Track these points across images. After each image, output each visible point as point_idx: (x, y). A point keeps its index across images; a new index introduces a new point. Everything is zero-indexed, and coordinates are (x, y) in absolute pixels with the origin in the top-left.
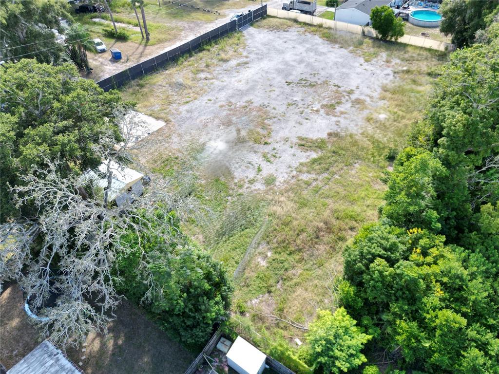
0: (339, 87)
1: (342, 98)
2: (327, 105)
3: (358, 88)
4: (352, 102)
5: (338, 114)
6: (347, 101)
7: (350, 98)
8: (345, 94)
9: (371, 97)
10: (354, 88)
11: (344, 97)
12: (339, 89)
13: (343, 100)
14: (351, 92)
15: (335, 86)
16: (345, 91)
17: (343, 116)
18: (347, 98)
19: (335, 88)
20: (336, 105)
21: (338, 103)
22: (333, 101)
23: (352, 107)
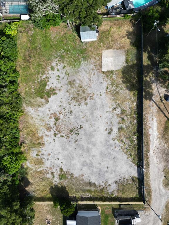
0: (61, 136)
3: (54, 140)
6: (53, 127)
7: (53, 130)
8: (57, 132)
9: (46, 136)
11: (55, 129)
12: (60, 134)
13: (55, 127)
14: (55, 135)
15: (63, 136)
16: (57, 134)
19: (62, 134)
21: (55, 124)
22: (58, 124)
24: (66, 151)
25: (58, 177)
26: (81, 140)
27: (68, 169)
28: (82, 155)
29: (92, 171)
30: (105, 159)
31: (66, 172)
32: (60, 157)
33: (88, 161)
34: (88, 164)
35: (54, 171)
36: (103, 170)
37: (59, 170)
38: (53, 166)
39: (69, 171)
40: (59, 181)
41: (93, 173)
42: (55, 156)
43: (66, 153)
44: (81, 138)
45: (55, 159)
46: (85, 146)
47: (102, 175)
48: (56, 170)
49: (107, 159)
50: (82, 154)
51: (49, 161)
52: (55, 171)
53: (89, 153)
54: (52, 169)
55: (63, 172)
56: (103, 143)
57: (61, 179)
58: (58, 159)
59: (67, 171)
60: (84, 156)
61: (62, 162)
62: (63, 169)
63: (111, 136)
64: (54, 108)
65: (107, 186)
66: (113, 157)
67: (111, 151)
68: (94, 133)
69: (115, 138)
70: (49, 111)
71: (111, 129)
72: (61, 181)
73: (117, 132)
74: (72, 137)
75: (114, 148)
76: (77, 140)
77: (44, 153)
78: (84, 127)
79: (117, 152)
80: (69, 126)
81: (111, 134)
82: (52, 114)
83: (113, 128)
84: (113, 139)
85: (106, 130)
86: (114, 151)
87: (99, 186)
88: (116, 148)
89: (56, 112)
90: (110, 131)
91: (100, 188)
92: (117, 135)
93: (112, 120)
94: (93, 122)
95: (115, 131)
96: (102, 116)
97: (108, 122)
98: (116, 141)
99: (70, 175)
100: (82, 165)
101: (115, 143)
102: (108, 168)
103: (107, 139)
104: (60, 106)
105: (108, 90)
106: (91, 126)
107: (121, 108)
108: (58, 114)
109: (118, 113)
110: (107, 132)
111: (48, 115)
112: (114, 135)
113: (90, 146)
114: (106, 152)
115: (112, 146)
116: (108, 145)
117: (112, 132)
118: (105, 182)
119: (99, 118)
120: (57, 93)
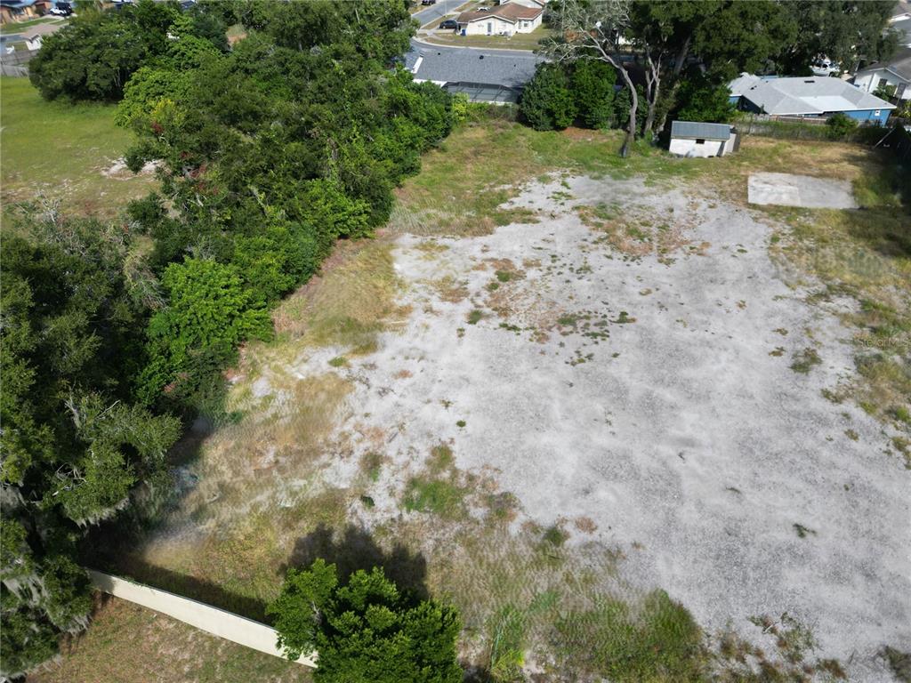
0: (504, 325)
1: (489, 299)
2: (515, 279)
3: (461, 332)
4: (467, 294)
5: (488, 265)
6: (478, 295)
7: (472, 300)
8: (487, 310)
9: (429, 310)
10: (469, 328)
11: (485, 302)
12: (501, 320)
13: (486, 295)
14: (474, 317)
15: (514, 328)
16: (488, 316)
17: (479, 262)
18: (480, 302)
19: (512, 321)
20: (497, 281)
21: (493, 287)
22: (506, 288)
23: (466, 283)
24: (511, 381)
25: (401, 487)
26: (615, 360)
27: (486, 466)
28: (609, 422)
29: (671, 521)
30: (775, 477)
31: (471, 478)
32: (463, 399)
33: (640, 458)
34: (644, 474)
35: (390, 450)
36: (760, 538)
37: (425, 454)
38: (401, 427)
39: (489, 473)
40: (395, 515)
41: (674, 539)
42: (436, 388)
43: (507, 388)
44: (616, 355)
45: (426, 398)
46: (637, 386)
47: (757, 567)
48: (405, 451)
49: (795, 483)
50: (609, 417)
51: (391, 398)
52: (400, 453)
53: (654, 423)
54: (386, 437)
55: (445, 475)
56: (759, 400)
57: (408, 503)
58: (447, 405)
59: (476, 472)
60: (615, 428)
61: (461, 424)
62: (455, 458)
63: (814, 382)
64: (508, 249)
65: (808, 670)
66: (840, 477)
67: (823, 444)
68: (698, 352)
69: (842, 393)
70: (483, 251)
71: (806, 355)
72: (406, 517)
73: (849, 373)
74: (563, 339)
75: (837, 433)
76: (590, 357)
77: (378, 364)
78: (640, 322)
79: (869, 461)
80: (561, 303)
81: (812, 373)
82: (492, 260)
83: (820, 353)
84: (826, 394)
85: (778, 353)
86: (842, 449)
87: (726, 648)
88: (855, 438)
89: (512, 259)
90: (802, 360)
91: (734, 664)
92: (855, 385)
93: (809, 325)
94: (698, 317)
95: (837, 366)
96: (750, 304)
97: (789, 329)
98: (849, 406)
99: (489, 500)
100: (594, 469)
101: (846, 416)
102: (802, 535)
103: (787, 387)
104: (540, 249)
105: (779, 245)
106: (685, 325)
107: (860, 298)
108: (519, 265)
109: (844, 310)
110: (785, 361)
111: (474, 259)
112: (834, 383)
113: (668, 395)
114: (781, 443)
115: (822, 421)
116: (797, 415)
117: (815, 366)
118: (782, 628)
119: (735, 309)
120: (538, 222)
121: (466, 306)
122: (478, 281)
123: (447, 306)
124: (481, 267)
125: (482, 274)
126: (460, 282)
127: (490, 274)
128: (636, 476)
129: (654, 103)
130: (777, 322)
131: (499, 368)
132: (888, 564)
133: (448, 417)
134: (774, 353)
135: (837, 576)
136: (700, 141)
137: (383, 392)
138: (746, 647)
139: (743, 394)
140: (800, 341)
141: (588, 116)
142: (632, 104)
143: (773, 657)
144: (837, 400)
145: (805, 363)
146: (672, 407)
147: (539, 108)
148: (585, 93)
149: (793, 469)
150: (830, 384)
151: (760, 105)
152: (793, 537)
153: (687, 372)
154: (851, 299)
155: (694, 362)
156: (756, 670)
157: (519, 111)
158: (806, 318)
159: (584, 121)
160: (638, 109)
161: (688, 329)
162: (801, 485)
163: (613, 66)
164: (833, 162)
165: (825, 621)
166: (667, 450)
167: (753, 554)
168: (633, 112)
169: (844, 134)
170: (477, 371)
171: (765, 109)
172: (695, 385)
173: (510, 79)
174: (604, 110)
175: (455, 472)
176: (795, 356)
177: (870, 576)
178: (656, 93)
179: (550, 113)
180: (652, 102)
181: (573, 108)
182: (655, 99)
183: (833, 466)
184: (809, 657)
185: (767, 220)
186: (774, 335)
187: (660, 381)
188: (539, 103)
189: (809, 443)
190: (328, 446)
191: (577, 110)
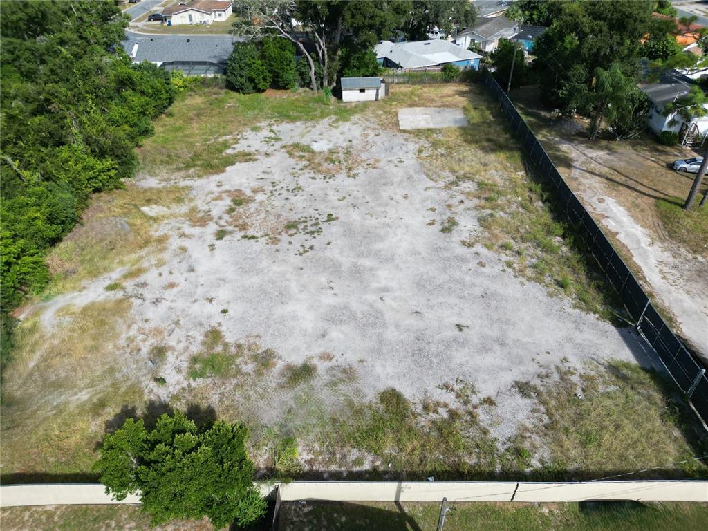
0: (245, 237)
1: (230, 220)
2: (247, 203)
3: (212, 247)
4: (211, 219)
5: (224, 195)
6: (220, 218)
7: (217, 223)
8: (230, 228)
9: (183, 235)
10: (218, 243)
11: (227, 222)
12: (242, 233)
13: (226, 217)
14: (221, 235)
15: (253, 237)
16: (231, 233)
17: (216, 194)
18: (222, 223)
19: (251, 232)
20: (233, 206)
21: (231, 211)
22: (241, 210)
23: (209, 211)
24: (257, 274)
25: (185, 365)
26: (329, 246)
27: (249, 336)
28: (331, 288)
29: (381, 340)
30: (441, 299)
31: (239, 346)
32: (223, 294)
33: (356, 306)
34: (359, 315)
35: (172, 342)
36: (437, 337)
37: (200, 338)
38: (177, 323)
39: (252, 340)
40: (185, 385)
41: (385, 350)
42: (200, 291)
43: (255, 280)
44: (329, 243)
45: (193, 299)
46: (346, 261)
47: (438, 355)
48: (183, 339)
49: (453, 300)
50: (331, 285)
51: (163, 306)
52: (179, 342)
53: (361, 282)
54: (166, 333)
55: (219, 349)
56: (424, 254)
57: (193, 374)
58: (211, 300)
59: (242, 342)
60: (336, 291)
61: (225, 311)
62: (224, 336)
63: (456, 237)
64: (238, 182)
65: (475, 407)
66: (478, 291)
67: (466, 273)
68: (382, 232)
69: (473, 241)
70: (218, 186)
71: (449, 221)
72: (193, 384)
73: (476, 228)
74: (291, 239)
75: (473, 265)
76: (311, 248)
77: (148, 282)
78: (342, 218)
79: (493, 278)
80: (285, 214)
81: (454, 232)
82: (226, 191)
83: (457, 219)
84: (464, 243)
85: (432, 223)
86: (477, 274)
87: (426, 408)
88: (483, 266)
89: (243, 189)
90: (447, 225)
91: (433, 416)
92: (480, 234)
93: (448, 203)
94: (379, 209)
95: (468, 225)
96: (411, 196)
97: (437, 207)
98: (478, 248)
99: (255, 358)
100: (326, 320)
101: (477, 254)
102: (461, 330)
103: (440, 244)
104: (262, 179)
105: (423, 155)
106: (371, 216)
107: (476, 180)
108: (248, 193)
109: (468, 190)
110: (437, 227)
111: (212, 193)
112: (467, 235)
113: (367, 262)
114: (442, 278)
115: (463, 260)
116: (448, 259)
117: (455, 227)
118: (457, 387)
119: (401, 200)
120: (257, 160)
121: (212, 228)
122: (219, 208)
123: (197, 230)
124: (219, 198)
125: (220, 203)
126: (204, 211)
127: (227, 202)
128: (355, 318)
129: (326, 66)
130: (429, 204)
131: (247, 267)
132: (512, 335)
133: (214, 309)
134: (430, 224)
135: (484, 349)
136: (362, 91)
137: (157, 301)
138: (438, 404)
139: (414, 253)
140: (444, 214)
141: (280, 80)
142: (310, 68)
143: (455, 404)
144: (471, 245)
145: (449, 227)
146: (371, 270)
147: (241, 76)
148: (274, 62)
149: (450, 292)
150: (465, 236)
151: (398, 63)
152: (456, 332)
153: (378, 246)
154: (471, 182)
155: (381, 238)
156: (446, 416)
157: (227, 80)
158: (446, 199)
159: (278, 84)
160: (315, 72)
161: (374, 218)
162: (456, 301)
163: (291, 41)
164: (450, 96)
165: (481, 376)
166: (371, 298)
167: (434, 349)
168: (312, 74)
169: (453, 77)
170: (230, 272)
171: (401, 65)
172: (383, 253)
173: (215, 57)
174: (290, 74)
175: (226, 345)
176: (442, 223)
177: (502, 344)
178: (326, 58)
179: (251, 80)
180: (324, 65)
181: (267, 74)
182: (326, 63)
183: (474, 285)
184: (475, 399)
185: (414, 140)
186: (428, 212)
187: (361, 255)
188: (241, 72)
189: (458, 274)
190: (118, 349)
191: (272, 75)
